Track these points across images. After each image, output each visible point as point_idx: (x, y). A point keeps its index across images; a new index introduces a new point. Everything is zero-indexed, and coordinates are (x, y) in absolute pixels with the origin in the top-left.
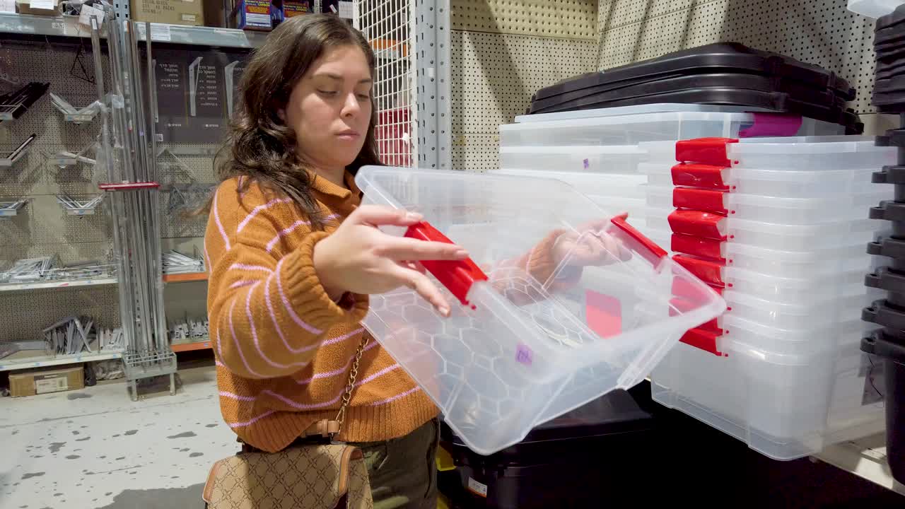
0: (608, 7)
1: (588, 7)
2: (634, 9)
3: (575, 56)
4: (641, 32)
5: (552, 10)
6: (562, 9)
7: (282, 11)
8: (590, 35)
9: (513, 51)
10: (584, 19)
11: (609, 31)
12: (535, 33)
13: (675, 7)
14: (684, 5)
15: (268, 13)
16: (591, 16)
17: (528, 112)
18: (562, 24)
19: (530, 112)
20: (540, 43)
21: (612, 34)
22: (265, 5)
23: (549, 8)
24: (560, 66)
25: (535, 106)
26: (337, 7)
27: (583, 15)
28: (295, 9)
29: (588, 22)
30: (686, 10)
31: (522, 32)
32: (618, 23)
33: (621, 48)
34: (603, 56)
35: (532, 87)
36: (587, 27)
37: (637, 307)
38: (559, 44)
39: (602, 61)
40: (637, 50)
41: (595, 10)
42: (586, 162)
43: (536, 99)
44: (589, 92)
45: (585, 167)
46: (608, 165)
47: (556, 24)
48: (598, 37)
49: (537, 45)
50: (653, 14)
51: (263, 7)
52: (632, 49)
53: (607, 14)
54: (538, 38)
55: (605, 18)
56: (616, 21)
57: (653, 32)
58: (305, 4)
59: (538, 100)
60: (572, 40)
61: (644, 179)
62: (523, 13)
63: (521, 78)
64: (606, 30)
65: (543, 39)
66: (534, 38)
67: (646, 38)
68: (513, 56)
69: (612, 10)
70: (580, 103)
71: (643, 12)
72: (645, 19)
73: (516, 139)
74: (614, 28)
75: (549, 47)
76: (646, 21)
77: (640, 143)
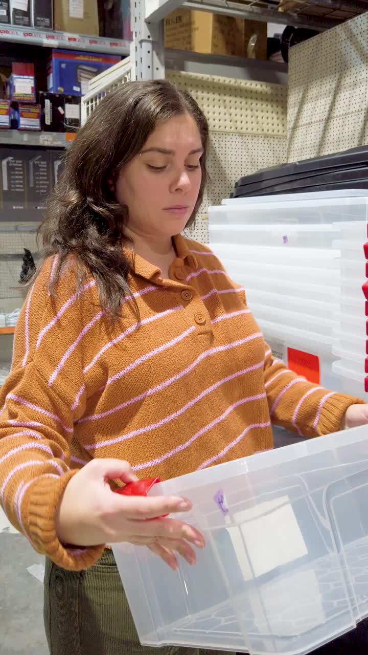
0: (296, 109)
1: (279, 109)
2: (318, 111)
3: (269, 149)
4: (325, 129)
5: (249, 111)
6: (257, 111)
7: (18, 112)
8: (281, 132)
9: (216, 145)
10: (275, 119)
11: (297, 129)
12: (236, 131)
13: (353, 110)
14: (361, 107)
15: (7, 114)
16: (281, 116)
17: (232, 196)
18: (257, 123)
19: (234, 195)
20: (239, 139)
21: (300, 132)
22: (5, 108)
23: (247, 110)
24: (256, 158)
25: (238, 191)
26: (64, 109)
27: (274, 115)
28: (29, 110)
29: (278, 122)
30: (363, 112)
31: (224, 130)
32: (305, 122)
33: (308, 143)
34: (292, 149)
35: (233, 175)
36: (278, 125)
37: (335, 365)
38: (255, 140)
39: (292, 153)
40: (321, 145)
41: (285, 111)
42: (285, 238)
43: (239, 185)
44: (287, 179)
45: (285, 242)
46: (304, 241)
47: (252, 123)
48: (288, 135)
49: (237, 141)
50: (335, 115)
51: (3, 109)
52: (317, 143)
53: (295, 115)
54: (238, 135)
55: (293, 119)
56: (303, 120)
57: (335, 130)
58: (37, 107)
59: (240, 186)
60: (266, 136)
61: (337, 253)
62: (225, 114)
63: (224, 167)
64: (295, 128)
65: (242, 135)
66: (234, 134)
67: (329, 135)
68: (217, 150)
69: (299, 111)
70: (278, 189)
71: (326, 114)
72: (328, 119)
73: (222, 218)
74: (302, 126)
75: (247, 142)
76: (329, 121)
77: (334, 223)
